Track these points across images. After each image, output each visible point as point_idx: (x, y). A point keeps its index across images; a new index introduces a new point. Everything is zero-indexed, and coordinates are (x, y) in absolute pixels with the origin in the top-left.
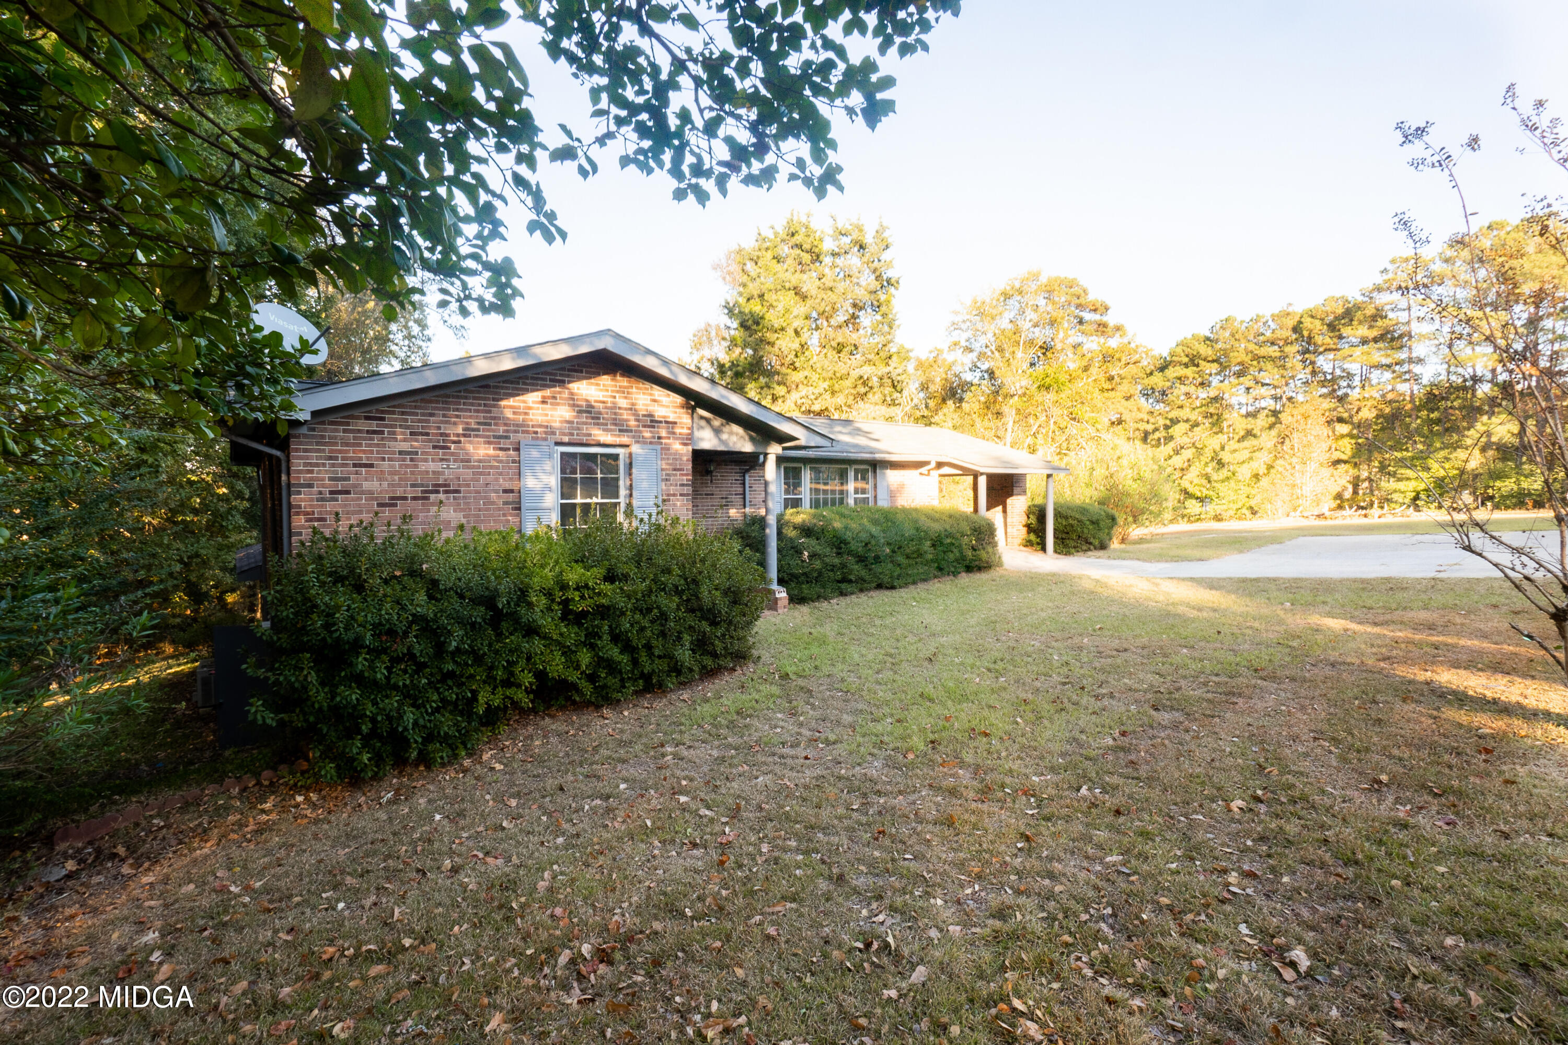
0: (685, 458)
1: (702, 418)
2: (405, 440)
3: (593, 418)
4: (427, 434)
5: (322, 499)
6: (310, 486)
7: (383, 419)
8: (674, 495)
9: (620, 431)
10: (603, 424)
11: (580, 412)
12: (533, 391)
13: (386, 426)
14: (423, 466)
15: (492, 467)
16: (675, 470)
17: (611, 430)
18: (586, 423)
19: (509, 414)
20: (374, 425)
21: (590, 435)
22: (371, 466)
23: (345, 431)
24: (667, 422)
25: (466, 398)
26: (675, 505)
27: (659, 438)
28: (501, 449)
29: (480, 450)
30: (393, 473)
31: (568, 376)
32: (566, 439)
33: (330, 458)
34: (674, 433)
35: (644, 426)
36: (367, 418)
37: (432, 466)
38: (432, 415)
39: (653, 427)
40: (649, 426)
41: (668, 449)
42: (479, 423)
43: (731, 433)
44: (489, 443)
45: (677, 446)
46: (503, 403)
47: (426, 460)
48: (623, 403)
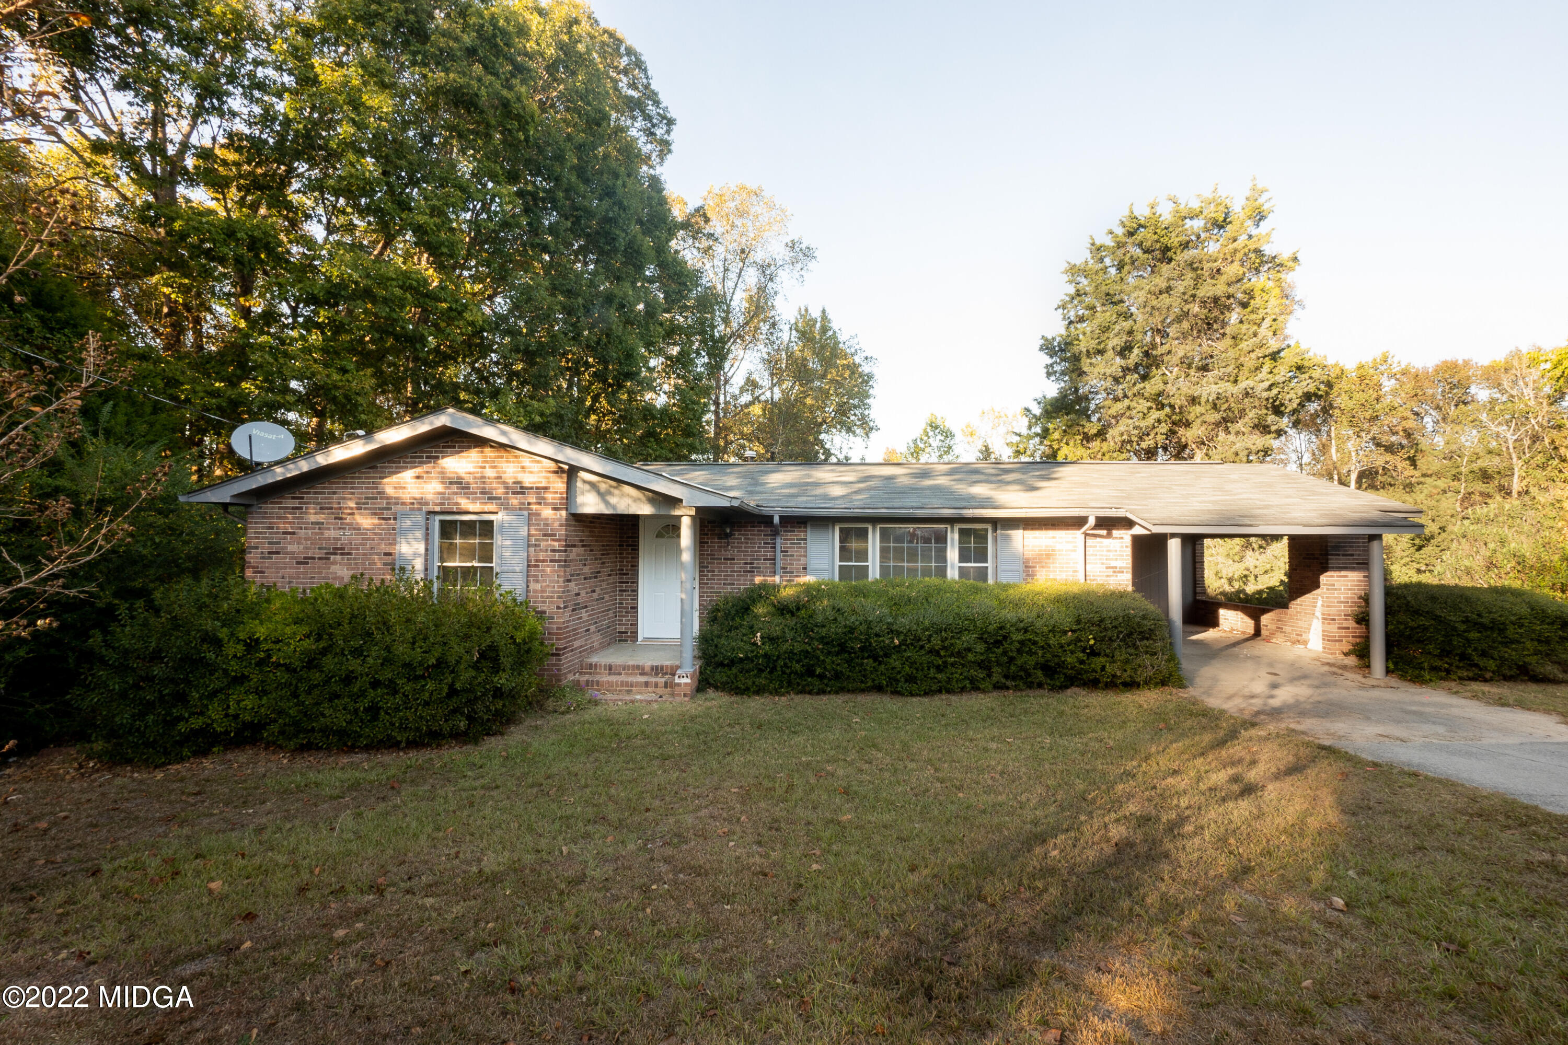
0: (556, 524)
1: (585, 482)
2: (316, 514)
3: (463, 488)
4: (331, 508)
5: (263, 558)
6: (257, 548)
7: (302, 498)
8: (543, 561)
9: (489, 498)
10: (472, 493)
11: (451, 483)
12: (412, 468)
13: (305, 503)
14: (327, 534)
15: (376, 534)
16: (545, 535)
17: (479, 498)
18: (456, 493)
19: (389, 491)
20: (296, 503)
21: (457, 504)
22: (294, 533)
23: (280, 508)
24: (537, 488)
25: (359, 478)
26: (543, 571)
27: (529, 504)
28: (384, 519)
29: (366, 521)
30: (306, 539)
31: (442, 452)
32: (438, 509)
33: (270, 528)
34: (544, 498)
35: (513, 493)
36: (293, 498)
37: (332, 533)
38: (334, 493)
39: (523, 493)
40: (518, 493)
41: (539, 515)
42: (367, 498)
43: (623, 495)
44: (375, 514)
45: (547, 512)
46: (385, 480)
47: (329, 529)
48: (490, 473)
